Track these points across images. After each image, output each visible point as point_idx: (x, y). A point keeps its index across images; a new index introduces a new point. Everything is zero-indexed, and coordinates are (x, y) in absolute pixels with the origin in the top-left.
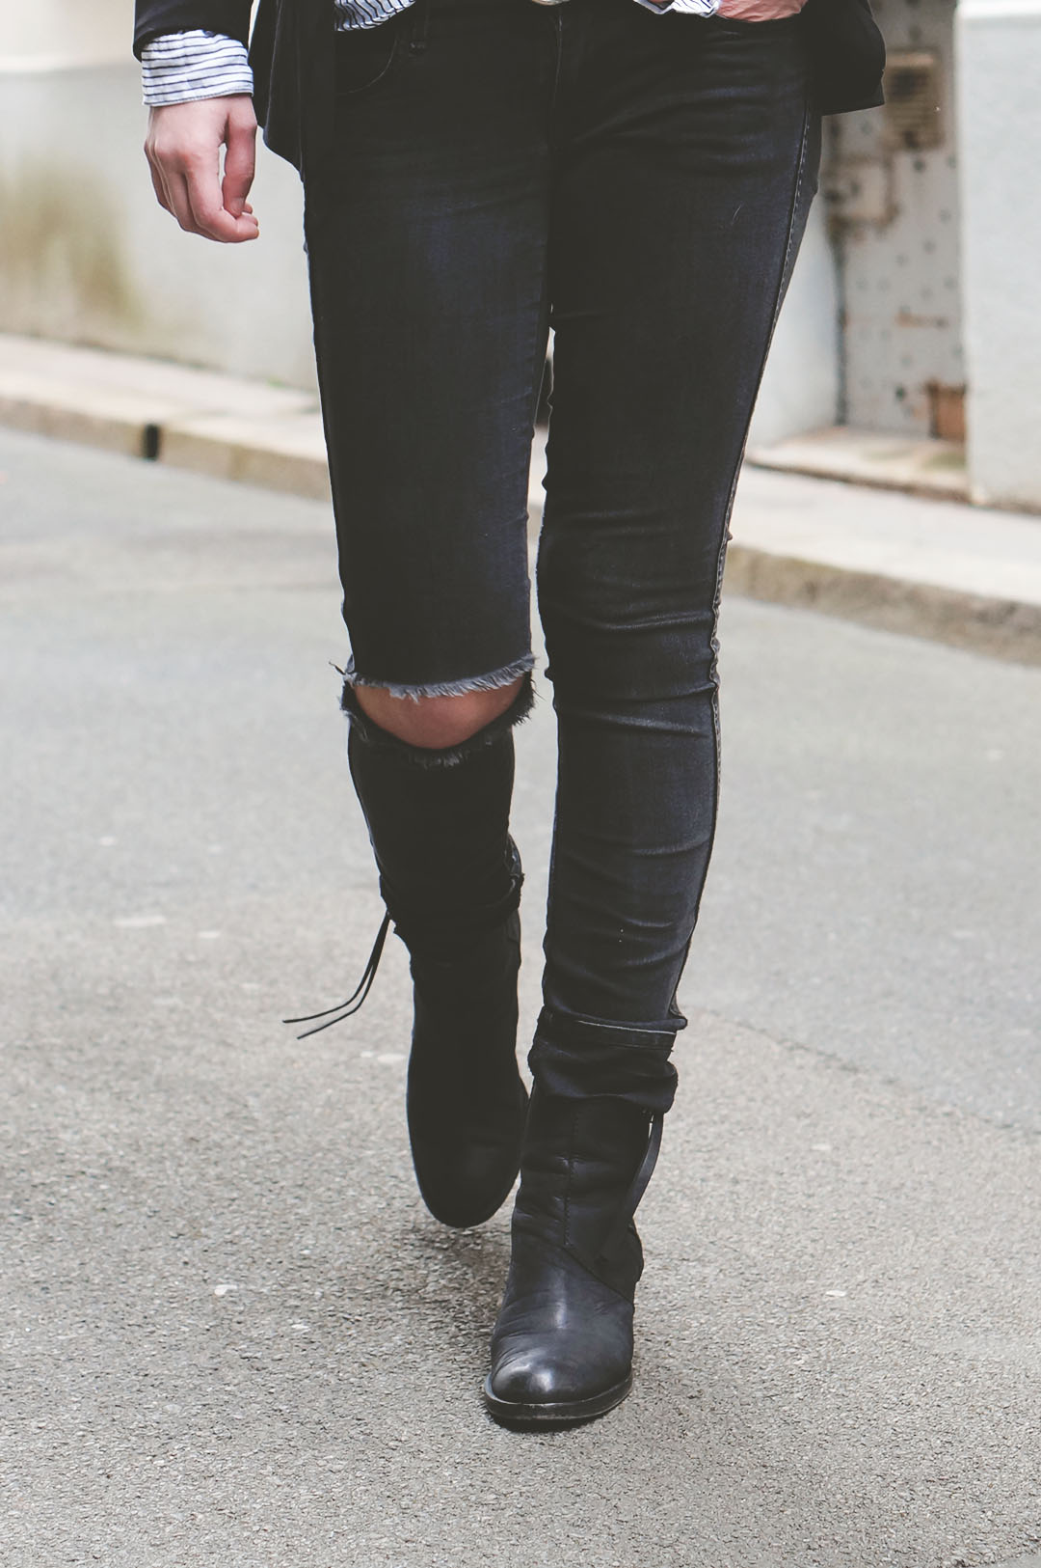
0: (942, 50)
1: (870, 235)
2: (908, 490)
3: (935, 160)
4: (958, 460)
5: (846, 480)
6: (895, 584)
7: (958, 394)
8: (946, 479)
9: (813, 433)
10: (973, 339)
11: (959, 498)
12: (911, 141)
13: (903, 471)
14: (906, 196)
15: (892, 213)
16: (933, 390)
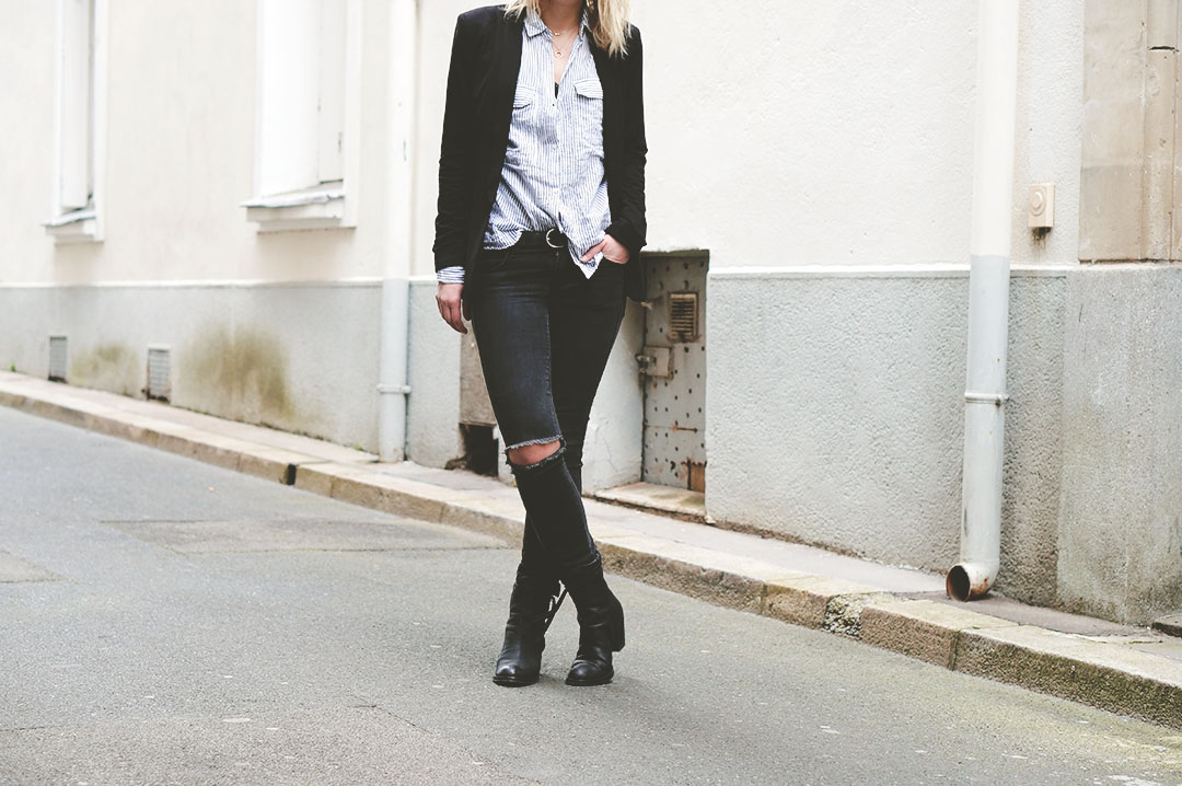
0: (700, 293)
1: (661, 385)
2: (673, 514)
3: (694, 347)
4: (701, 501)
5: (642, 508)
6: (663, 561)
7: (702, 466)
8: (693, 510)
9: (628, 484)
10: (709, 439)
11: (700, 520)
12: (683, 338)
13: (671, 505)
14: (679, 365)
15: (672, 373)
16: (689, 464)
